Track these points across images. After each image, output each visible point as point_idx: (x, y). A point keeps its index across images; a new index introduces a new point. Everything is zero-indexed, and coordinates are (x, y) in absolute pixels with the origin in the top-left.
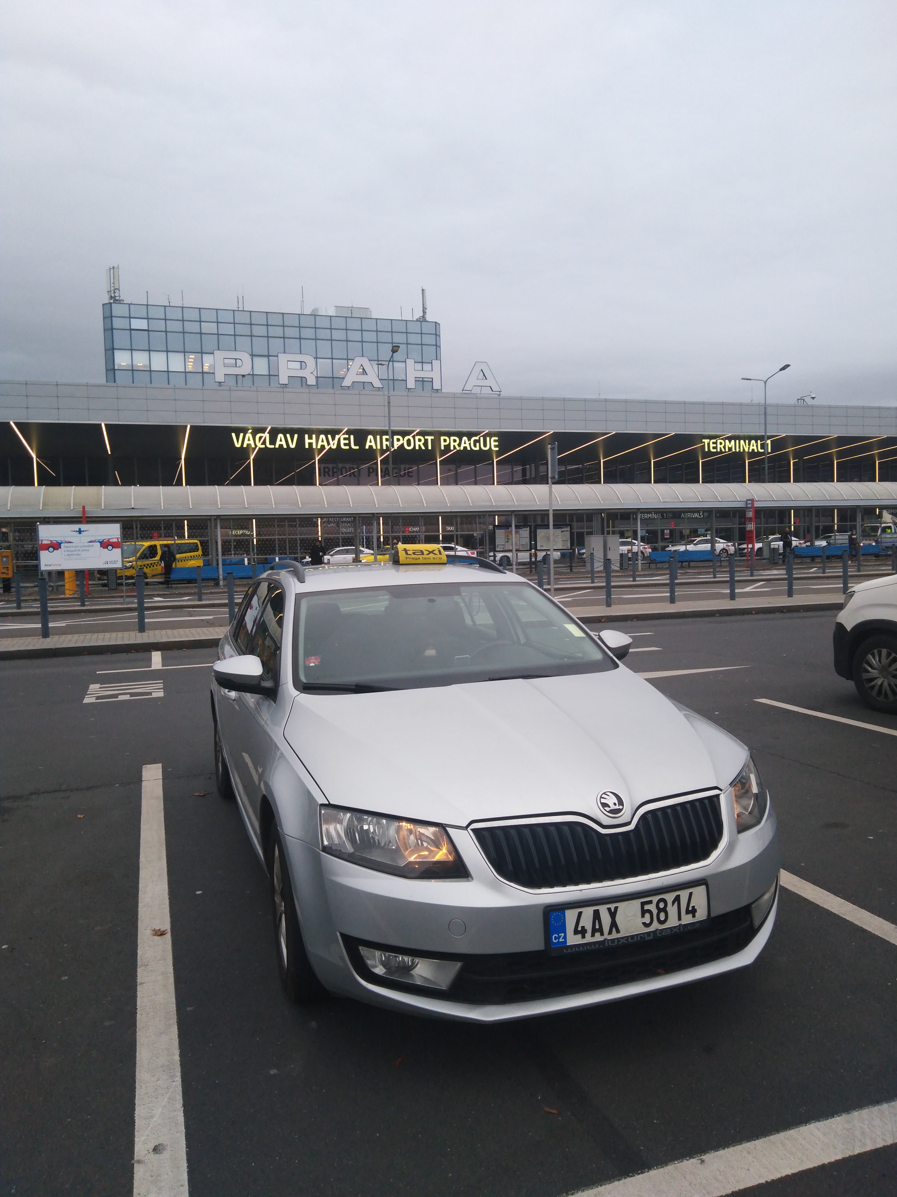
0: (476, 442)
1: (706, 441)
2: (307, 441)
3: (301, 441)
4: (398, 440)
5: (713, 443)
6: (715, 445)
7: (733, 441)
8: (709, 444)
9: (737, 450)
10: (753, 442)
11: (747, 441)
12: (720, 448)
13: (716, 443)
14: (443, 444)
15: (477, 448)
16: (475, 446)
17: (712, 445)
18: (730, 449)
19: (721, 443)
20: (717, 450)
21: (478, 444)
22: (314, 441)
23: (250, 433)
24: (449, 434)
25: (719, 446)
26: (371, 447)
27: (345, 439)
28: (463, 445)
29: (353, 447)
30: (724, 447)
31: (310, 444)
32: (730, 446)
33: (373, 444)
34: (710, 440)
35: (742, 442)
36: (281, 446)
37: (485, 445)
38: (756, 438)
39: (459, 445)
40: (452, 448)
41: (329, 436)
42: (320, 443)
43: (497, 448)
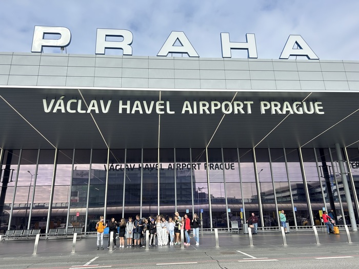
0: (298, 106)
2: (121, 107)
3: (115, 107)
4: (216, 105)
14: (263, 109)
15: (301, 113)
16: (298, 111)
21: (301, 109)
22: (128, 107)
23: (62, 99)
24: (269, 99)
26: (187, 112)
28: (285, 110)
29: (168, 111)
31: (124, 110)
33: (190, 109)
36: (93, 111)
37: (309, 110)
39: (281, 109)
40: (273, 112)
41: (145, 103)
42: (134, 109)
43: (323, 113)
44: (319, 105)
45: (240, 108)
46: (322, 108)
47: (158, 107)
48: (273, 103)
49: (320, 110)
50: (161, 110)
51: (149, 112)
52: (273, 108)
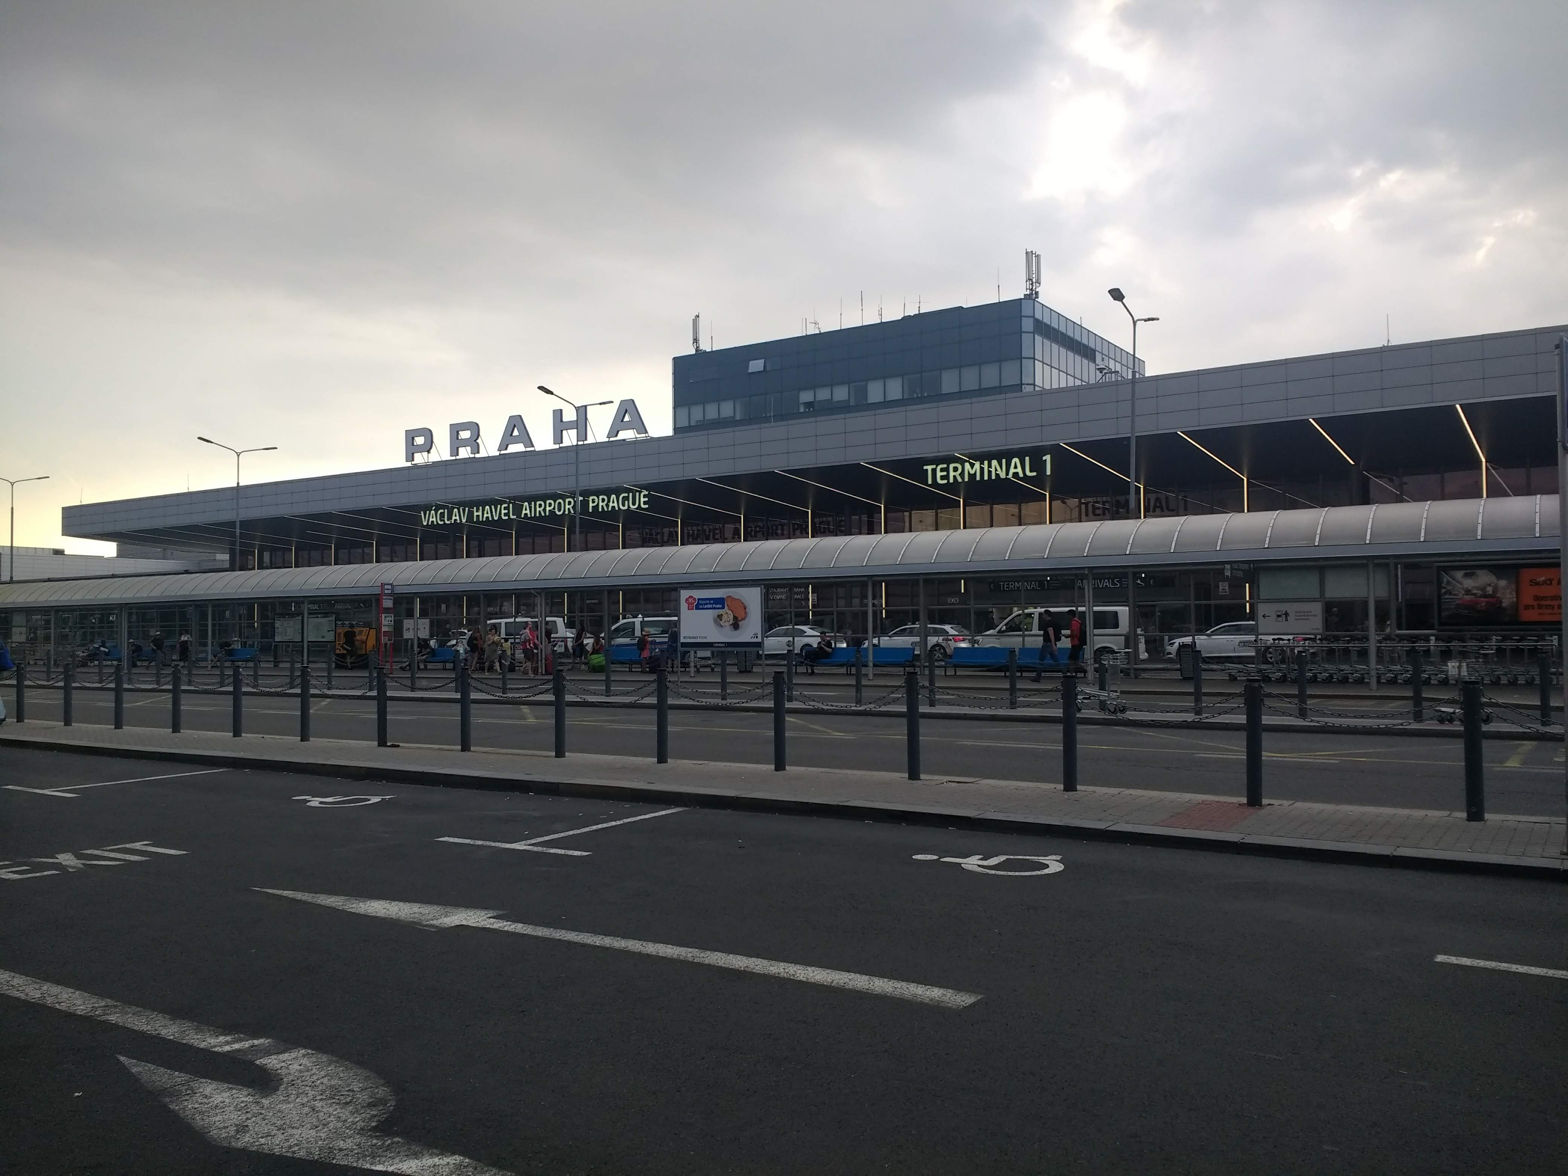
0: (626, 499)
1: (929, 468)
2: (476, 514)
3: (471, 514)
4: (550, 505)
5: (942, 470)
6: (945, 473)
7: (977, 465)
8: (934, 471)
9: (986, 478)
10: (1016, 460)
11: (1004, 461)
12: (954, 476)
13: (947, 470)
14: (591, 505)
15: (626, 508)
16: (624, 505)
17: (939, 474)
18: (972, 476)
19: (956, 469)
20: (948, 481)
21: (626, 502)
22: (480, 513)
23: (434, 510)
24: (597, 493)
25: (952, 474)
26: (526, 514)
27: (505, 508)
28: (611, 504)
29: (512, 517)
30: (962, 475)
31: (478, 516)
32: (972, 472)
33: (528, 512)
34: (937, 466)
35: (994, 463)
36: (456, 520)
37: (634, 504)
38: (1021, 454)
39: (607, 505)
40: (600, 510)
41: (493, 507)
42: (485, 515)
43: (647, 506)
44: (645, 496)
45: (570, 507)
46: (646, 499)
47: (503, 511)
48: (601, 497)
49: (645, 503)
50: (505, 515)
51: (496, 518)
52: (601, 504)
